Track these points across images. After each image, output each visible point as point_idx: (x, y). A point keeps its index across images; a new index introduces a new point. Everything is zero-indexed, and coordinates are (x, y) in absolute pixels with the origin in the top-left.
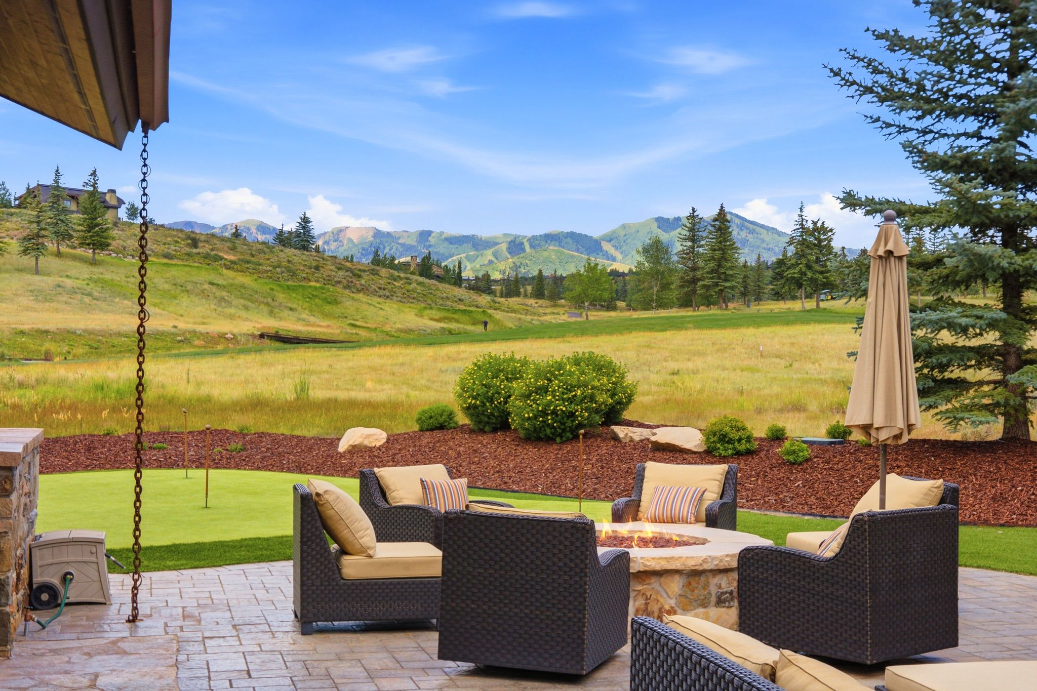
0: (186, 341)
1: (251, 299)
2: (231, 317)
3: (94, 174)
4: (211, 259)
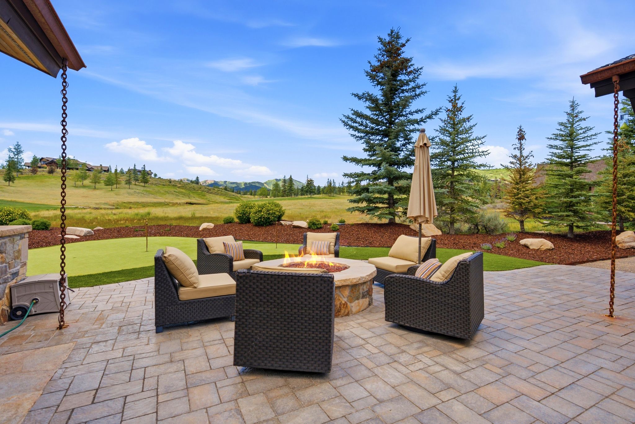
3: (144, 166)
4: (175, 186)
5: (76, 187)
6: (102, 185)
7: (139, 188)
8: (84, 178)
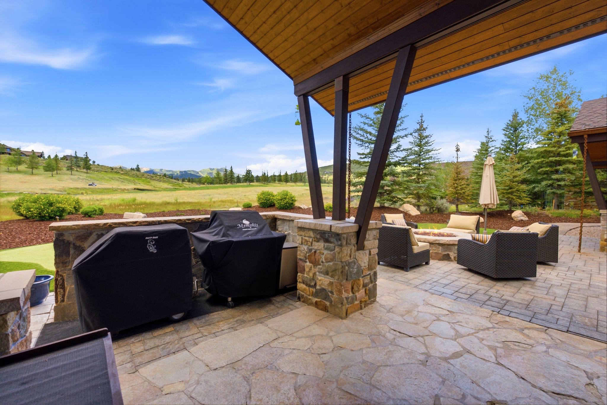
0: (116, 190)
1: (129, 181)
2: (125, 185)
3: (86, 153)
4: (117, 173)
5: (9, 172)
6: (41, 170)
7: (82, 174)
8: (19, 163)
